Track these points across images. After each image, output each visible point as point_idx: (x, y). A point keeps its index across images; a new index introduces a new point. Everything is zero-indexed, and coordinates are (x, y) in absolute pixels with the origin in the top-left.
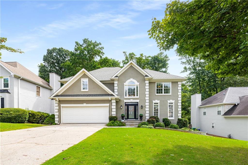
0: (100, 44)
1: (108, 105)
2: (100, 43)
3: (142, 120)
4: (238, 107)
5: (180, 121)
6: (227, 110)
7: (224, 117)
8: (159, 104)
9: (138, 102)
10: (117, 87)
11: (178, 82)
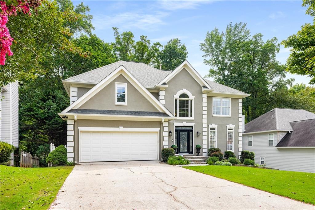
0: (88, 10)
1: (158, 130)
2: (87, 7)
3: (199, 154)
4: (292, 136)
5: (246, 155)
6: (280, 139)
7: (278, 149)
8: (216, 130)
9: (192, 127)
10: (164, 101)
11: (238, 99)
